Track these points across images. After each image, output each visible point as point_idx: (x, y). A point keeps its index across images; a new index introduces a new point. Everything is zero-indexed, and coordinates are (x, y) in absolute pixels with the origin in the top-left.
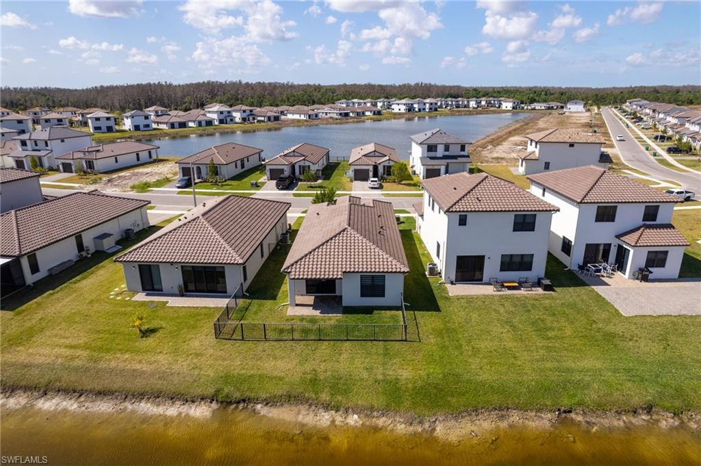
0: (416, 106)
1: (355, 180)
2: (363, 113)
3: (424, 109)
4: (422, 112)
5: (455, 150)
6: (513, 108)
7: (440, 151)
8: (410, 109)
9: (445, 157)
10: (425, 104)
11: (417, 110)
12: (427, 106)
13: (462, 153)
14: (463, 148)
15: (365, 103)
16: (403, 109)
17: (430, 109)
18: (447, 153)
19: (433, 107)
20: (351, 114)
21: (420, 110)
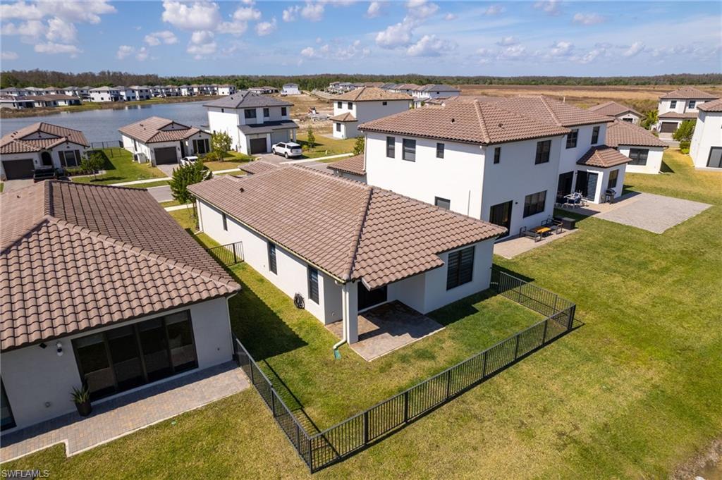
0: (123, 93)
1: (157, 164)
2: (55, 103)
3: (134, 97)
4: (132, 101)
5: (275, 115)
6: (231, 93)
7: (260, 118)
8: (117, 98)
9: (266, 124)
10: (133, 91)
11: (125, 98)
12: (137, 93)
13: (284, 118)
14: (284, 112)
15: (47, 92)
16: (107, 97)
17: (141, 97)
18: (267, 119)
19: (144, 94)
20: (36, 105)
21: (129, 99)
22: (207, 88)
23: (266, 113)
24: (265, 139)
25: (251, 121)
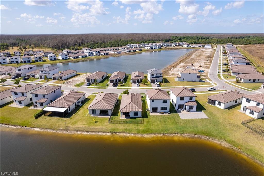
0: (153, 47)
1: (133, 84)
2: (135, 50)
3: (156, 48)
4: (155, 49)
5: (159, 75)
6: (187, 47)
8: (151, 48)
9: (156, 77)
10: (156, 46)
11: (154, 48)
12: (157, 47)
13: (161, 76)
14: (161, 74)
15: (136, 45)
16: (149, 48)
17: (158, 48)
18: (157, 76)
19: (159, 47)
20: (131, 51)
21: (155, 48)
22: (181, 43)
23: (157, 74)
24: (155, 81)
25: (153, 76)
